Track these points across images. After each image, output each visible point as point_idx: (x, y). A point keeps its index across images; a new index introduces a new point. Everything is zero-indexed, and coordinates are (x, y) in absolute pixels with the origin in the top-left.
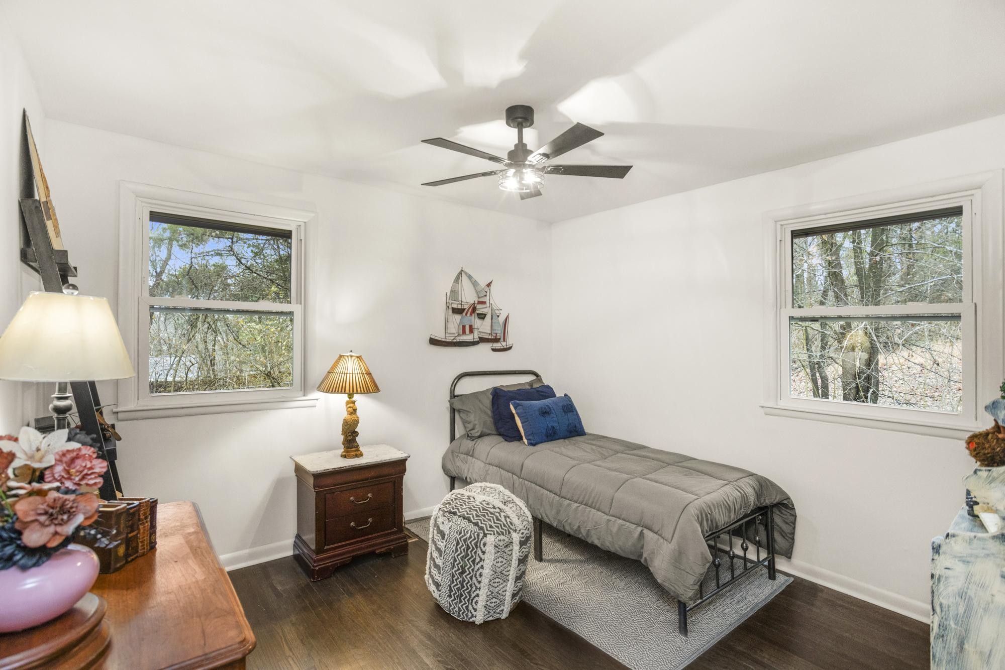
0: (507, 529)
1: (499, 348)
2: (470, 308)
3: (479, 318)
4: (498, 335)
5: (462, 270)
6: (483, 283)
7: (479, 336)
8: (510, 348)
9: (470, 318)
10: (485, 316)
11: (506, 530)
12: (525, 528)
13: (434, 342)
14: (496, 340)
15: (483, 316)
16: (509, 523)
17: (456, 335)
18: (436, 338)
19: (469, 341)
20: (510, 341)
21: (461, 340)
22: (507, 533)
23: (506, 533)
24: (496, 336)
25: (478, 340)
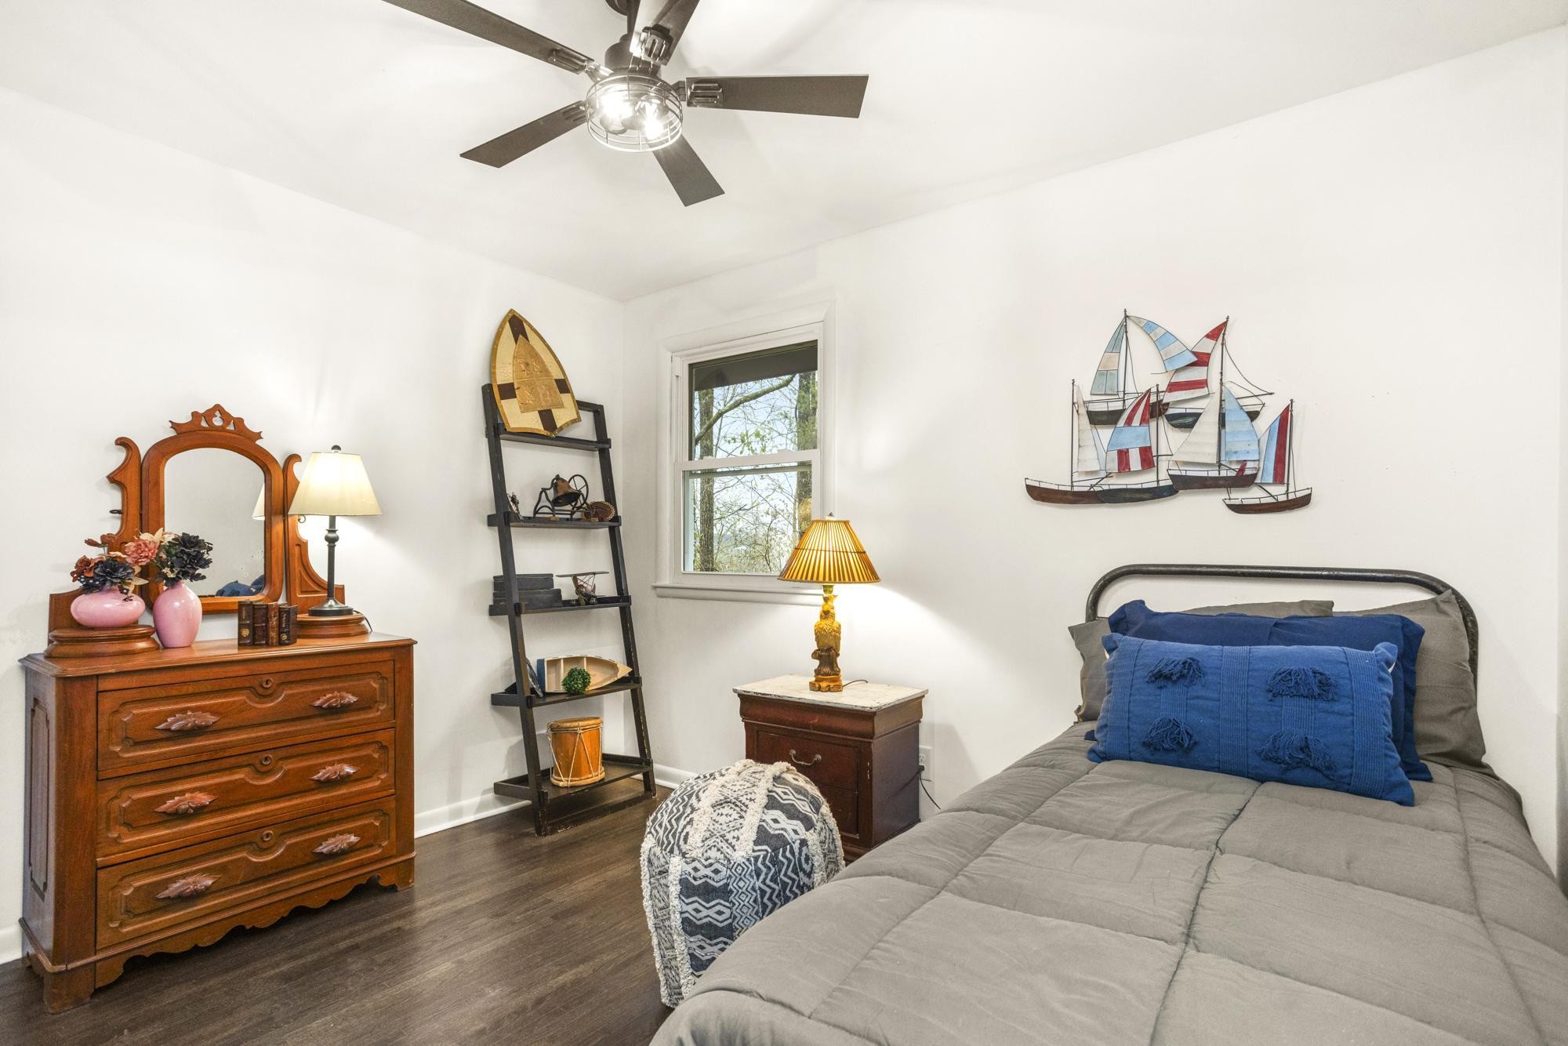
0: (672, 842)
1: (1257, 501)
2: (1139, 404)
3: (1174, 426)
4: (1249, 465)
5: (1126, 317)
6: (1192, 335)
7: (1171, 472)
8: (1304, 501)
9: (1144, 428)
10: (1195, 422)
11: (669, 843)
12: (706, 863)
13: (1039, 494)
14: (1243, 480)
15: (1190, 420)
16: (684, 834)
17: (1103, 474)
18: (1043, 485)
19: (1139, 486)
20: (1300, 479)
21: (1112, 487)
22: (668, 850)
23: (666, 847)
24: (1242, 470)
25: (1170, 482)
